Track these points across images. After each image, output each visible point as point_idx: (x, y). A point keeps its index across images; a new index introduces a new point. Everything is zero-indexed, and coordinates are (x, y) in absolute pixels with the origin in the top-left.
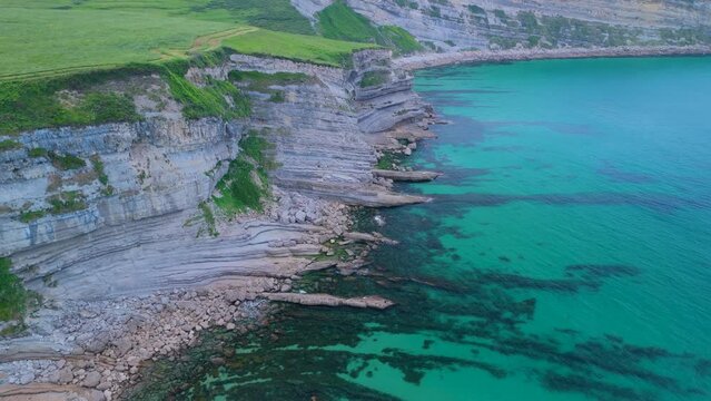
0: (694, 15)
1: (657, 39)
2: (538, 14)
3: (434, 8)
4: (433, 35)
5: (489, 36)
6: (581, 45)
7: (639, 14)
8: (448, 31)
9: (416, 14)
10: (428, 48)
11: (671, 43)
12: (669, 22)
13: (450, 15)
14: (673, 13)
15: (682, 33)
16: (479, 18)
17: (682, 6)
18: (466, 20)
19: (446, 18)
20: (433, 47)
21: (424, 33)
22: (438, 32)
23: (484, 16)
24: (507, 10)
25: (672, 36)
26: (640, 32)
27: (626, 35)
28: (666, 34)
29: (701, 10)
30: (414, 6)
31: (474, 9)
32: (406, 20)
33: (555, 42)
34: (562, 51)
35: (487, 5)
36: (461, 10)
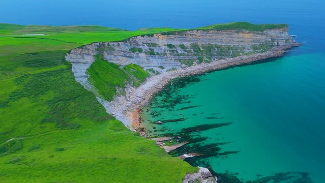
0: (264, 37)
1: (252, 51)
2: (200, 44)
3: (150, 49)
4: (152, 65)
5: (180, 60)
6: (222, 58)
7: (243, 40)
8: (159, 61)
9: (142, 55)
10: (151, 73)
11: (257, 52)
12: (255, 42)
13: (159, 52)
14: (256, 37)
15: (262, 46)
16: (173, 51)
17: (259, 34)
18: (168, 53)
19: (158, 54)
20: (154, 72)
21: (148, 65)
22: (155, 62)
23: (175, 49)
24: (185, 44)
25: (257, 48)
26: (244, 48)
27: (239, 50)
28: (255, 48)
29: (266, 34)
30: (140, 51)
31: (170, 46)
32: (138, 59)
33: (210, 59)
34: (215, 64)
35: (176, 43)
36: (164, 48)
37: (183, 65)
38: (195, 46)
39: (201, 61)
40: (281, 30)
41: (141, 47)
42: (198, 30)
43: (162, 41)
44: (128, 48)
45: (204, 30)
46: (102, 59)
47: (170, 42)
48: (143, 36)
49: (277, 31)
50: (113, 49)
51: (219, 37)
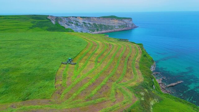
0: (123, 22)
1: (118, 27)
3: (76, 23)
4: (78, 30)
5: (89, 29)
6: (106, 30)
7: (114, 23)
8: (80, 29)
9: (73, 25)
12: (119, 24)
14: (119, 22)
15: (122, 26)
17: (121, 21)
18: (84, 25)
19: (80, 25)
21: (76, 30)
23: (87, 25)
24: (90, 23)
26: (115, 26)
28: (119, 26)
29: (123, 21)
30: (72, 23)
31: (84, 23)
32: (71, 27)
33: (102, 30)
34: (104, 31)
35: (86, 22)
36: (82, 23)
37: (91, 31)
38: (95, 24)
39: (98, 30)
40: (129, 20)
41: (73, 21)
42: (95, 17)
43: (81, 21)
44: (67, 21)
45: (98, 18)
46: (58, 23)
47: (84, 21)
48: (73, 17)
49: (128, 20)
50: (62, 20)
51: (104, 21)
